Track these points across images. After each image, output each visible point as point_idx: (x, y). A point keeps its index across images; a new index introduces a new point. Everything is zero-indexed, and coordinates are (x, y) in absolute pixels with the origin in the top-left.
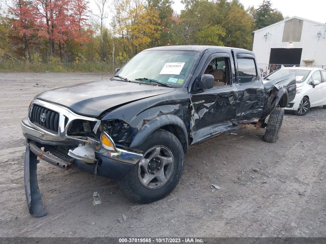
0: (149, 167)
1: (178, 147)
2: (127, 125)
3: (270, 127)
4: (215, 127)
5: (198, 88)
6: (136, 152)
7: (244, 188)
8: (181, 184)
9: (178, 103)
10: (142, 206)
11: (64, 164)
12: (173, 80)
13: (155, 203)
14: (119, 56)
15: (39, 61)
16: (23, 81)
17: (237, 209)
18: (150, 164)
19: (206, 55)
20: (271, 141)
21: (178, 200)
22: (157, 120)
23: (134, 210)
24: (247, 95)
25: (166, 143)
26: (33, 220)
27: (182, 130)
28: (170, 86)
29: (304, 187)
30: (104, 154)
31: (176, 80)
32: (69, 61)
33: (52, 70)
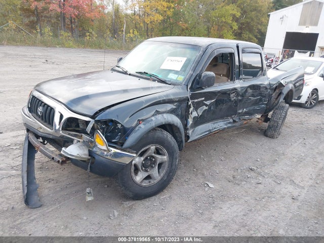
0: (143, 165)
1: (173, 146)
2: (120, 125)
3: (272, 123)
4: (214, 124)
5: (198, 86)
6: (129, 152)
7: (238, 187)
8: (175, 180)
9: (176, 102)
10: (134, 202)
11: (59, 159)
12: (172, 77)
13: (147, 200)
14: (130, 33)
15: (49, 35)
16: (33, 56)
17: (228, 211)
18: (144, 162)
19: (209, 51)
20: (272, 137)
21: (170, 197)
22: (152, 120)
23: (126, 206)
24: (250, 91)
25: (162, 142)
26: (28, 211)
27: (178, 129)
28: (169, 83)
29: (299, 190)
30: (97, 153)
31: (176, 76)
32: (80, 36)
33: (62, 45)
